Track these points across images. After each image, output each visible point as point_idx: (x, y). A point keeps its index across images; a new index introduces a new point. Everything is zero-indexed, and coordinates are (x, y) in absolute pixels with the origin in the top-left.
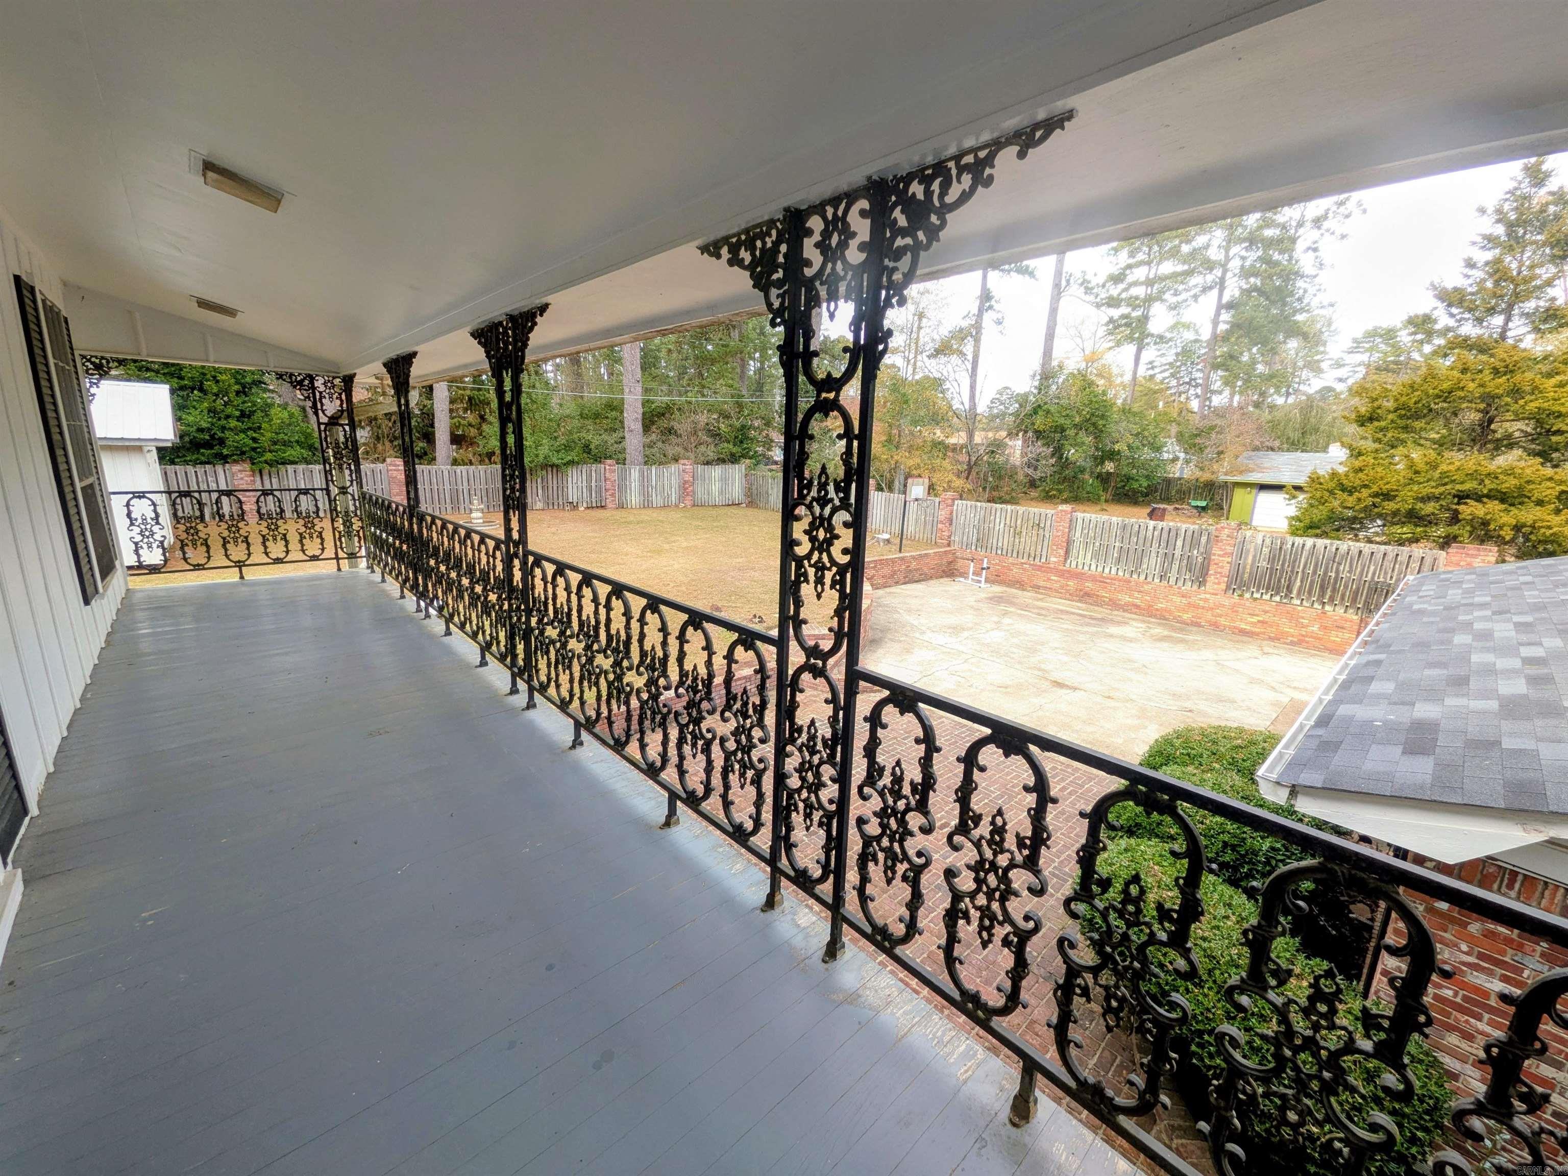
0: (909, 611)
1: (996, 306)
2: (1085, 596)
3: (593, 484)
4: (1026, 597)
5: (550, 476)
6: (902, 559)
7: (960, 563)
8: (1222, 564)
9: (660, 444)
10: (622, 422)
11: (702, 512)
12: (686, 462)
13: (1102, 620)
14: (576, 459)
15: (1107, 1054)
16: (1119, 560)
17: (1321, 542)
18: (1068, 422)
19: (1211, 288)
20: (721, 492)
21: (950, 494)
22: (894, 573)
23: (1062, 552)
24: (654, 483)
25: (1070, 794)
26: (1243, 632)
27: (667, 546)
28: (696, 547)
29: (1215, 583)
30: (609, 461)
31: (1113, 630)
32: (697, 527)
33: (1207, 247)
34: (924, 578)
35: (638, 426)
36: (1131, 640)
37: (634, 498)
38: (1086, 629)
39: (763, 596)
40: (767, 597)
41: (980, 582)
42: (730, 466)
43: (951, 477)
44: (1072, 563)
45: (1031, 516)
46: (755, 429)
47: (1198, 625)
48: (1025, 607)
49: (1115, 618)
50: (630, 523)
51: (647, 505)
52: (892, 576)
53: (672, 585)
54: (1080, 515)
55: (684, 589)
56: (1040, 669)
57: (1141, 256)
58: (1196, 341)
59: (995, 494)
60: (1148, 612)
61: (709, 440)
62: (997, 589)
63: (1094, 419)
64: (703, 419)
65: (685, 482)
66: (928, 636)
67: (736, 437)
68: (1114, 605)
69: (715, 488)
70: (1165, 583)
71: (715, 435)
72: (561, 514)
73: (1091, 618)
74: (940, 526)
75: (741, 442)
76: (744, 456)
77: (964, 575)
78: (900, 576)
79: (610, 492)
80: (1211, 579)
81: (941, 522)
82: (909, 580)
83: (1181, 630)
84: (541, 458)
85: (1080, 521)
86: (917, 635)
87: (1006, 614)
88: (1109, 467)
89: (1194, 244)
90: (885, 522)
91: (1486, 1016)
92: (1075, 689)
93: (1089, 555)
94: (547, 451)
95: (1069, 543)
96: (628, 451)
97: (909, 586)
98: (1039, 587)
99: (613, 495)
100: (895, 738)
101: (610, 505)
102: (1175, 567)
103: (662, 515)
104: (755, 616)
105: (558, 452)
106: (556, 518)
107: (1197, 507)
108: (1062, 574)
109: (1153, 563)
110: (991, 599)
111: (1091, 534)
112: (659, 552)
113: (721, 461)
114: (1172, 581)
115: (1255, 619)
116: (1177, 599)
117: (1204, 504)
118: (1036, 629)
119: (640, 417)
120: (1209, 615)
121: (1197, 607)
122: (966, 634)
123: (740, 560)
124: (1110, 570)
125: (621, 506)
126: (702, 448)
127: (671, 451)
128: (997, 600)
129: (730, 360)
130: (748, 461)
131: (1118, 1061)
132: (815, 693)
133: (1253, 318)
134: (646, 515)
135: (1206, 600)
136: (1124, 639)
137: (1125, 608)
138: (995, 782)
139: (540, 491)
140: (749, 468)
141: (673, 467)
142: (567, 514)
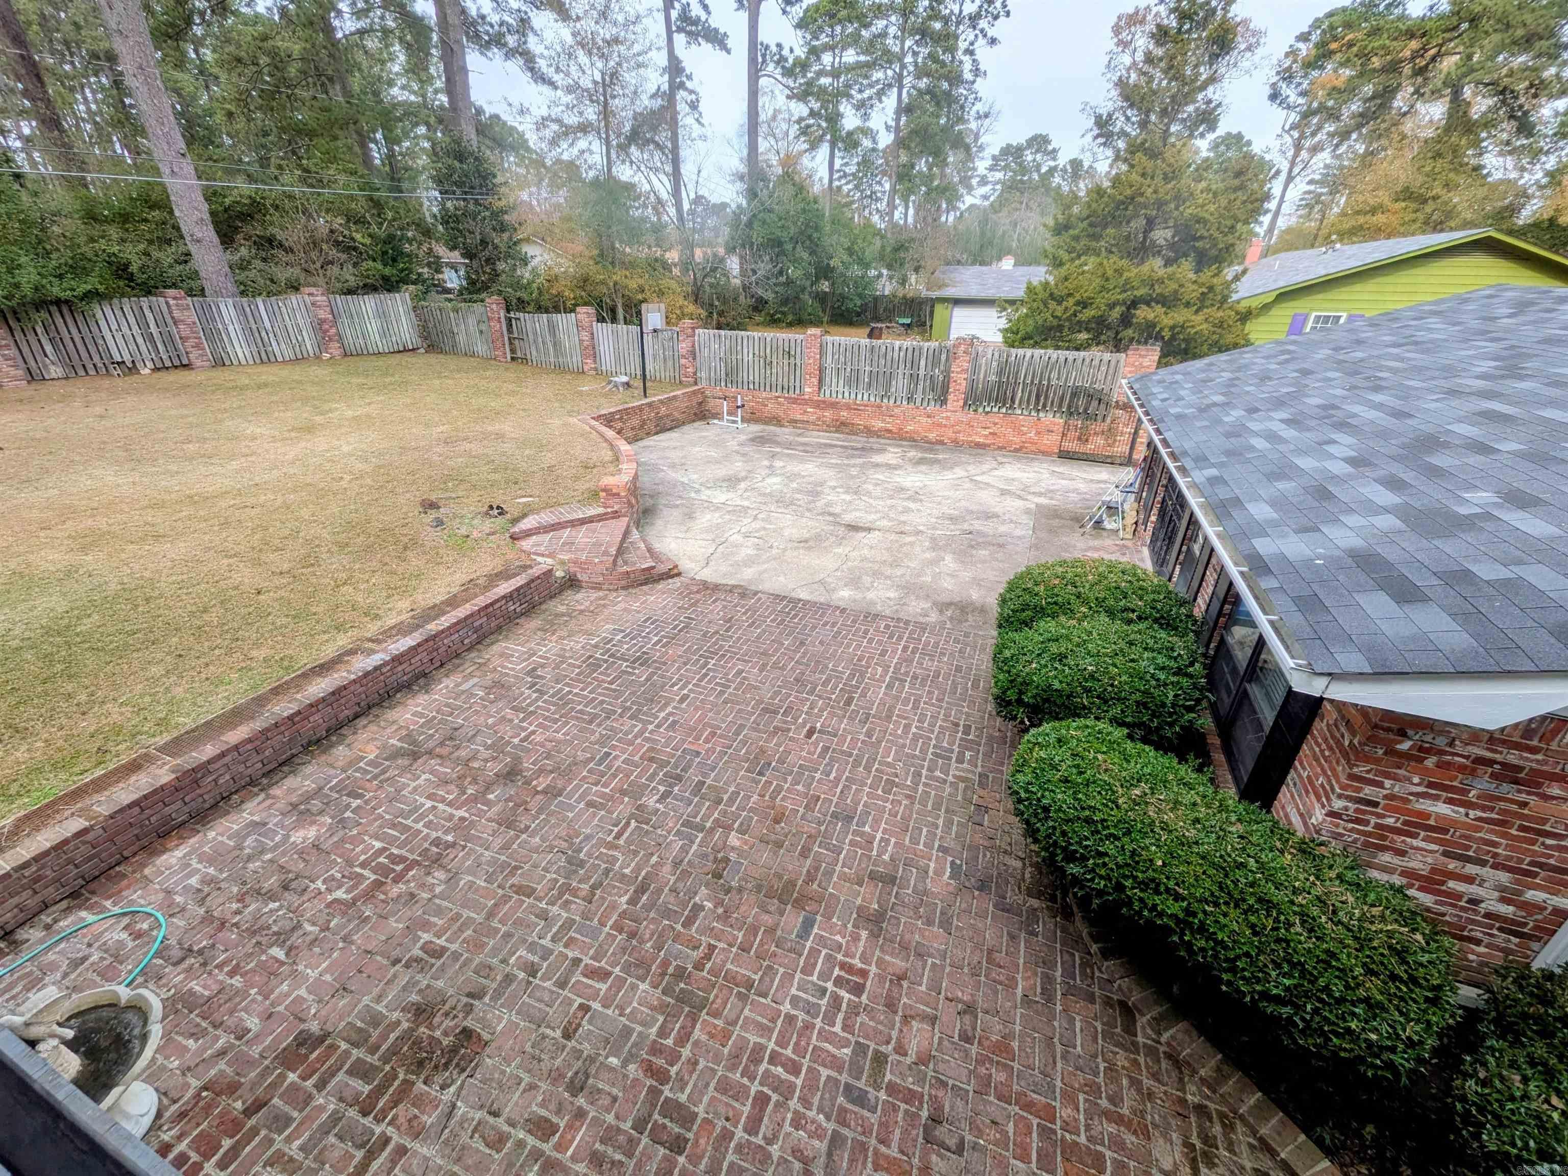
0: (673, 466)
1: (689, 84)
2: (841, 426)
3: (153, 329)
4: (785, 433)
5: (59, 321)
6: (650, 405)
7: (711, 404)
8: (960, 381)
9: (258, 263)
10: (176, 228)
11: (362, 364)
12: (313, 290)
13: (863, 449)
14: (101, 289)
15: (1066, 957)
16: (870, 384)
17: (1038, 352)
18: (785, 234)
19: (890, 86)
20: (384, 334)
21: (687, 322)
22: (644, 423)
23: (815, 381)
24: (267, 324)
25: (913, 652)
26: (978, 445)
27: (319, 419)
28: (368, 416)
29: (955, 400)
30: (171, 292)
31: (878, 458)
32: (361, 386)
33: (884, 35)
34: (676, 425)
35: (209, 233)
36: (896, 467)
37: (239, 349)
38: (853, 461)
39: (493, 477)
40: (497, 476)
41: (735, 422)
42: (385, 297)
43: (681, 301)
44: (826, 394)
45: (780, 343)
46: (410, 241)
47: (942, 443)
48: (789, 446)
49: (875, 446)
50: (246, 387)
51: (266, 358)
52: (642, 426)
53: (347, 477)
54: (829, 338)
55: (369, 481)
56: (830, 514)
57: (824, 39)
58: (874, 150)
59: (722, 319)
60: (900, 437)
61: (344, 256)
62: (755, 428)
63: (810, 231)
64: (322, 223)
65: (322, 322)
66: (705, 494)
67: (385, 253)
68: (869, 432)
69: (373, 327)
70: (912, 405)
71: (349, 247)
72: (106, 382)
73: (853, 448)
74: (683, 361)
75: (394, 260)
76: (405, 281)
77: (717, 416)
78: (651, 426)
79: (191, 342)
80: (951, 397)
81: (683, 357)
82: (662, 429)
83: (931, 450)
84: (27, 290)
85: (830, 345)
86: (693, 495)
87: (774, 456)
88: (825, 286)
89: (873, 29)
90: (618, 359)
91: (1422, 834)
92: (869, 530)
93: (841, 382)
94: (34, 277)
95: (822, 370)
96: (203, 274)
97: (662, 437)
98: (796, 421)
99: (198, 346)
100: (717, 632)
101: (198, 363)
102: (920, 387)
103: (296, 373)
104: (491, 507)
105: (60, 277)
106: (97, 390)
107: (903, 325)
108: (818, 405)
109: (900, 384)
110: (752, 440)
111: (842, 359)
112: (310, 429)
113: (370, 288)
114: (918, 401)
115: (986, 432)
116: (924, 420)
117: (908, 321)
118: (810, 468)
119: (207, 216)
120: (950, 434)
121: (940, 425)
122: (743, 485)
123: (442, 428)
124: (863, 397)
125: (220, 363)
126: (334, 270)
127: (283, 274)
128: (759, 440)
129: (340, 133)
130: (412, 287)
131: (1078, 961)
132: (601, 594)
133: (929, 125)
134: (269, 374)
135: (948, 418)
136: (889, 467)
137: (877, 434)
138: (841, 659)
139: (48, 348)
140: (415, 297)
141: (294, 299)
142: (119, 382)
